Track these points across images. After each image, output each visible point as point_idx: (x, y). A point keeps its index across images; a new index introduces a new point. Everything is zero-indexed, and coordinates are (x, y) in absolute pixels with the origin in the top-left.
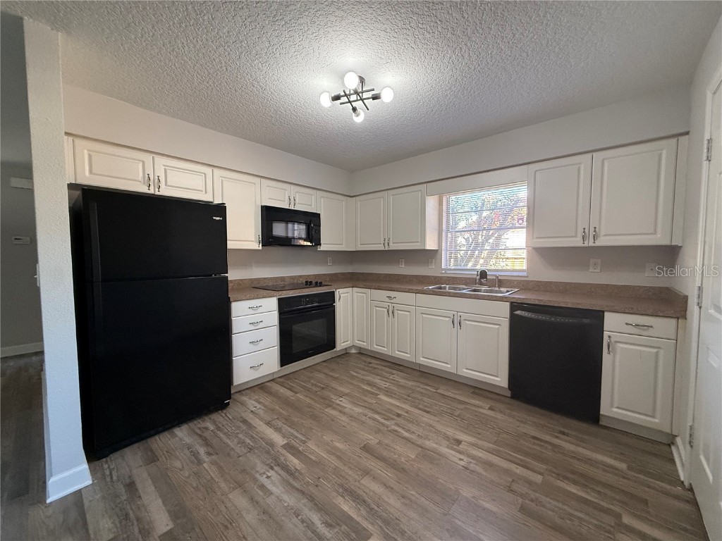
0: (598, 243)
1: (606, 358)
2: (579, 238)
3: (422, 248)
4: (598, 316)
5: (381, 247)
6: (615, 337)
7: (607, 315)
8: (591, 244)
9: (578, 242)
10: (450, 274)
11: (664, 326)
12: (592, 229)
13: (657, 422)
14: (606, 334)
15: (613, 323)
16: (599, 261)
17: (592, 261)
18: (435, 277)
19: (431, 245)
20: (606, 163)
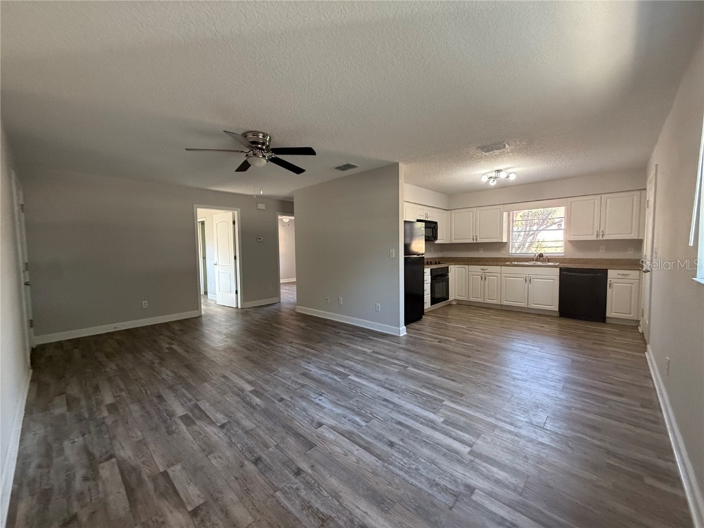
0: (604, 238)
1: (609, 291)
2: (595, 236)
3: (500, 241)
4: (605, 272)
5: (471, 241)
6: (613, 280)
7: (609, 271)
8: (601, 238)
9: (594, 238)
10: (516, 256)
11: (633, 274)
12: (601, 232)
13: (631, 316)
14: (609, 280)
15: (612, 274)
16: (604, 247)
17: (601, 247)
18: (505, 258)
19: (505, 240)
20: (608, 200)
